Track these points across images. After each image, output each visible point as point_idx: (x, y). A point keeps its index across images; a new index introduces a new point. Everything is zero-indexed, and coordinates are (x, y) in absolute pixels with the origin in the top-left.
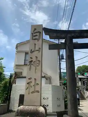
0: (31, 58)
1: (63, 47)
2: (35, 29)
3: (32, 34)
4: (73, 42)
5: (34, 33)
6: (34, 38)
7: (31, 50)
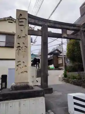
0: (18, 43)
1: (40, 34)
2: (21, 15)
3: (18, 19)
4: (48, 31)
5: (20, 19)
6: (20, 24)
7: (18, 36)
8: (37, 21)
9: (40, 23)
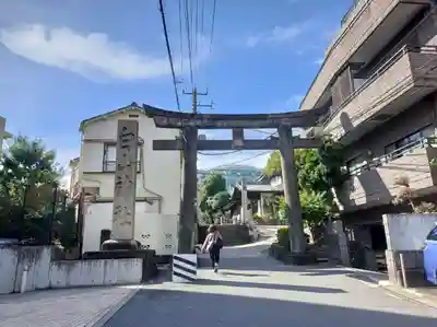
2: (125, 128)
5: (123, 136)
6: (123, 144)
8: (172, 121)
9: (180, 124)
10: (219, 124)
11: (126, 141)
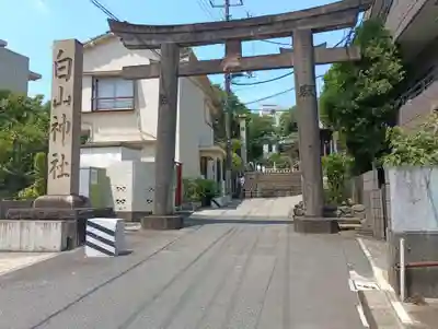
0: (55, 117)
1: (154, 72)
2: (61, 51)
3: (56, 63)
6: (60, 73)
7: (55, 101)
10: (207, 36)
11: (63, 68)
